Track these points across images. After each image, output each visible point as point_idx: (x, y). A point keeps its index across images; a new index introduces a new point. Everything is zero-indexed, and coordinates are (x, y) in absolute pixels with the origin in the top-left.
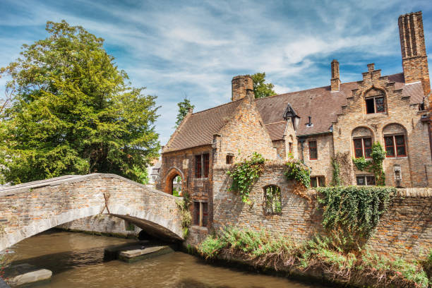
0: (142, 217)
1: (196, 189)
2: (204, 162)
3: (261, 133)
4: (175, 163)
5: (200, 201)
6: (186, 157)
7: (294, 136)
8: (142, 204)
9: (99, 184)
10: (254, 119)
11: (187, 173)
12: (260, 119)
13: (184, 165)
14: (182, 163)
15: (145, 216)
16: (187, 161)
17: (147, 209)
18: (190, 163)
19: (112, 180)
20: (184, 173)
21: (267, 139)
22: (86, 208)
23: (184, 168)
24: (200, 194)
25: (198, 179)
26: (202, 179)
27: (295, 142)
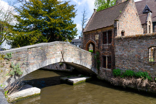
0: (79, 64)
1: (104, 50)
2: (108, 36)
3: (137, 20)
4: (90, 37)
5: (107, 56)
6: (97, 33)
7: (151, 22)
8: (79, 57)
9: (59, 47)
10: (134, 12)
11: (98, 42)
12: (137, 12)
13: (96, 38)
14: (95, 36)
15: (80, 63)
16: (98, 36)
17: (81, 60)
18: (99, 36)
19: (65, 45)
20: (96, 42)
21: (139, 23)
22: (54, 59)
23: (96, 39)
24: (107, 52)
25: (105, 45)
26: (107, 44)
27: (152, 25)
